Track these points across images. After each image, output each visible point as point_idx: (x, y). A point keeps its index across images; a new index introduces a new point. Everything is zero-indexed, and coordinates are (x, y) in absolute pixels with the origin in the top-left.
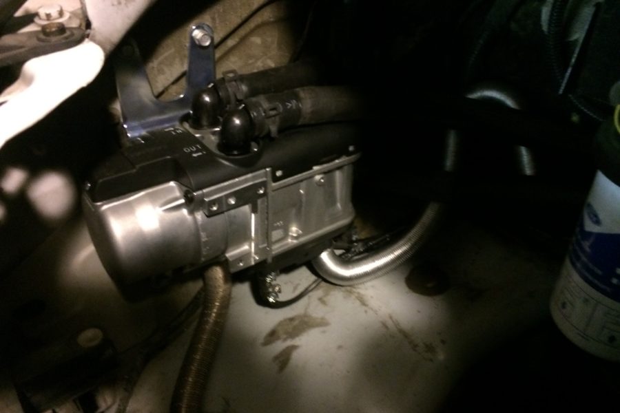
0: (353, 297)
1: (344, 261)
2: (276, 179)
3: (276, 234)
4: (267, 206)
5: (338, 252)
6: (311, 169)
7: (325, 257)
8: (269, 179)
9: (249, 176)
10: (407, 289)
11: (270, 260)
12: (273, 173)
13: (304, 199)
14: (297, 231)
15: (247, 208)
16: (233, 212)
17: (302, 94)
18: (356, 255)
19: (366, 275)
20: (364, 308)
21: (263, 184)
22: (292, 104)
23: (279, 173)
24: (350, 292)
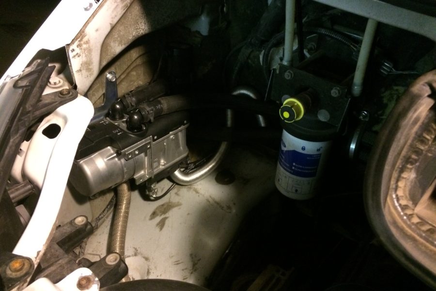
0: (192, 190)
1: (185, 173)
2: (154, 140)
3: (155, 165)
4: (151, 153)
5: (182, 170)
6: (169, 133)
7: (177, 173)
8: (152, 140)
9: (143, 140)
10: (216, 183)
11: (153, 177)
12: (153, 137)
13: (166, 147)
14: (164, 162)
15: (143, 155)
16: (137, 157)
17: (162, 102)
18: (191, 170)
19: (197, 179)
20: (198, 194)
21: (149, 143)
22: (159, 107)
23: (155, 137)
24: (190, 188)
